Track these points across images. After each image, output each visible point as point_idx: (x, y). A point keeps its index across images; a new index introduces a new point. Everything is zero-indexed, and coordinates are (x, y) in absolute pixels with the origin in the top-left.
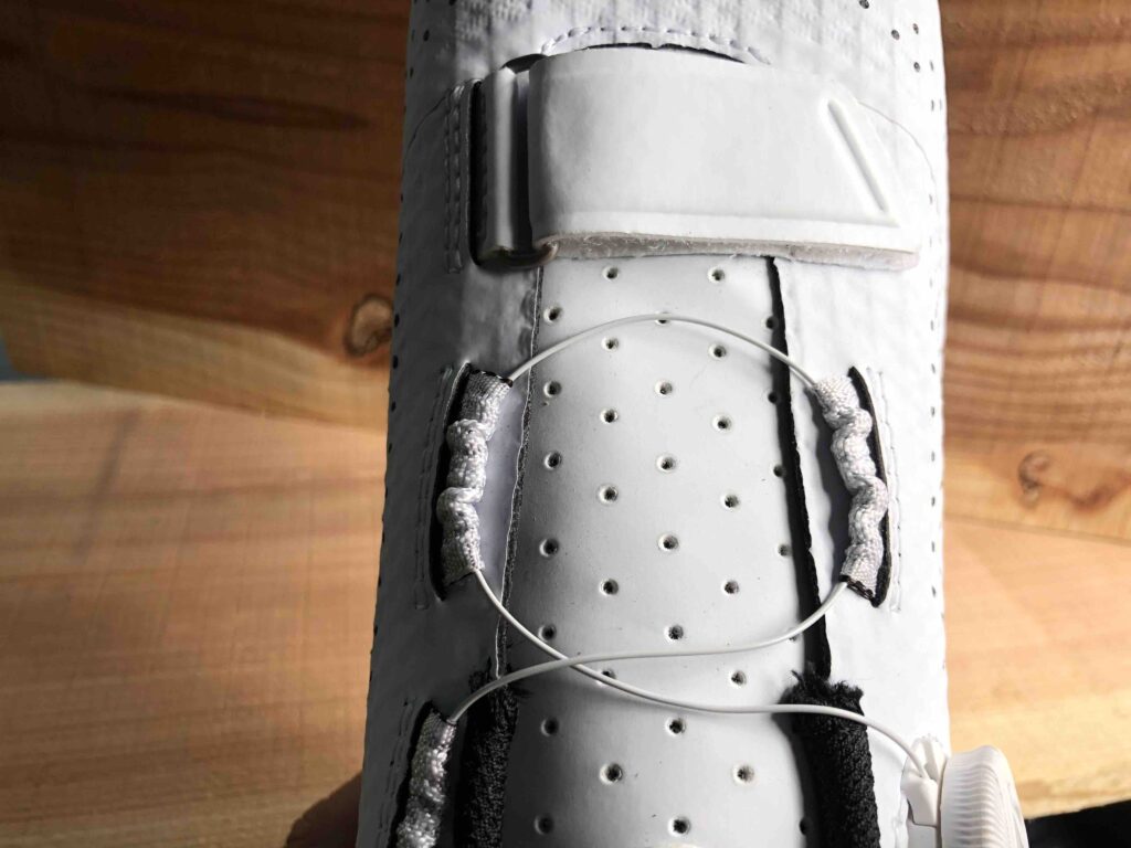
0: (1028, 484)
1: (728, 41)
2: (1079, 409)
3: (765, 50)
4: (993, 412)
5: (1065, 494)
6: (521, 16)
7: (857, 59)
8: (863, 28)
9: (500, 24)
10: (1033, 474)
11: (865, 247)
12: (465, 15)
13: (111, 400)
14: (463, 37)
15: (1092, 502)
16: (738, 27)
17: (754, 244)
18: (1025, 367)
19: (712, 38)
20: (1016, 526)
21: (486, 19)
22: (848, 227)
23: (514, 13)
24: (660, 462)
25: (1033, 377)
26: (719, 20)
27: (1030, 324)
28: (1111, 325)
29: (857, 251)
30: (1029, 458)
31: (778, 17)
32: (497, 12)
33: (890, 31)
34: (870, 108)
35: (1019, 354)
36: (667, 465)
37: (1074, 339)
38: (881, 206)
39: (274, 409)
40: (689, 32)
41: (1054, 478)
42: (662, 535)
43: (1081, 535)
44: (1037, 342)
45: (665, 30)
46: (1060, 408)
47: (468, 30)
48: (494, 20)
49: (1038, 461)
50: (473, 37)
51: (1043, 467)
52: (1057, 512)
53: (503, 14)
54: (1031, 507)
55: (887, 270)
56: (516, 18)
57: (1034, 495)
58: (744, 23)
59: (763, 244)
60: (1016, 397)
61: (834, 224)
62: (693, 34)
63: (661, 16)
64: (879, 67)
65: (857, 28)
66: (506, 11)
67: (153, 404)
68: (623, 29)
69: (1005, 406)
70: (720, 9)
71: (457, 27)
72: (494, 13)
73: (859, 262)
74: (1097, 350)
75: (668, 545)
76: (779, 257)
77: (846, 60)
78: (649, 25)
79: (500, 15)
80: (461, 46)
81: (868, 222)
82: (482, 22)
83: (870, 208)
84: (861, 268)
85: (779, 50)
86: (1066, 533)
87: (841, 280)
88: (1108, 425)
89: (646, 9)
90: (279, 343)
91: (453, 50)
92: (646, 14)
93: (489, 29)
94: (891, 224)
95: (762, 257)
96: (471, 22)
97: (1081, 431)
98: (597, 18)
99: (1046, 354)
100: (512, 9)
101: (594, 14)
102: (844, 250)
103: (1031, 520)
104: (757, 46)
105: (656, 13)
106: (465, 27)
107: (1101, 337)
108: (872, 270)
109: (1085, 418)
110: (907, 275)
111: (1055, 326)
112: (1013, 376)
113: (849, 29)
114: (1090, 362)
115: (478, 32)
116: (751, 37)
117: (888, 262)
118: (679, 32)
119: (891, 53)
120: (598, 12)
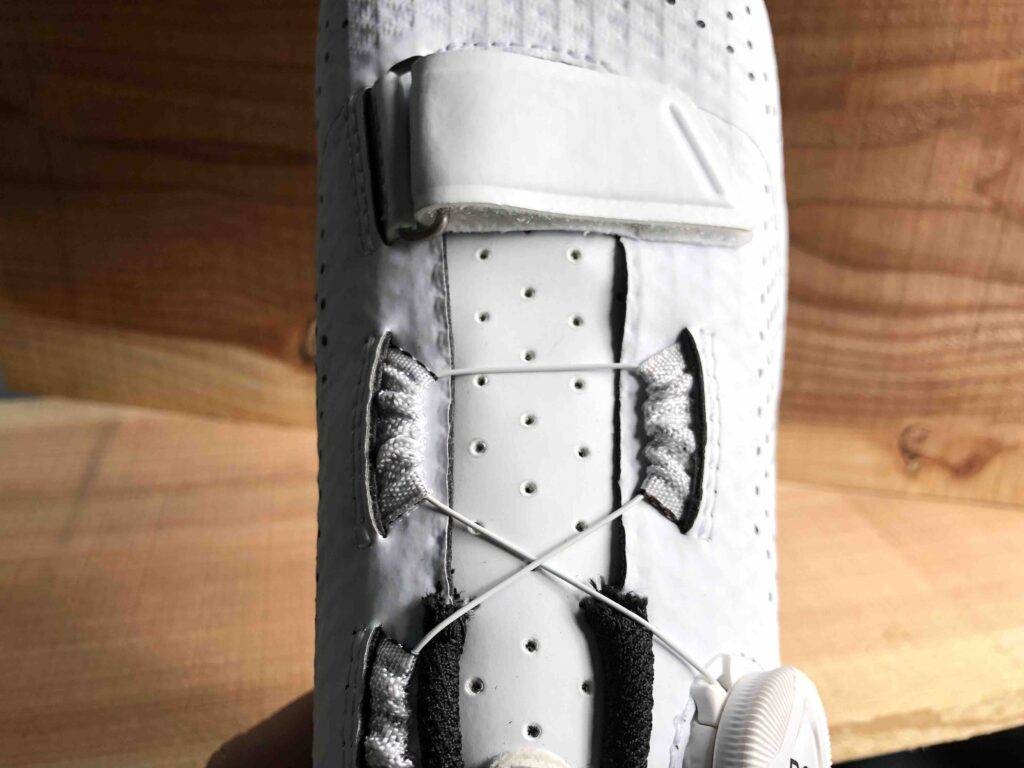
0: (909, 454)
1: (583, 55)
2: (947, 384)
3: (615, 63)
4: (873, 391)
5: (941, 463)
6: (404, 32)
7: (696, 70)
8: (700, 43)
9: (386, 39)
10: (913, 447)
11: (703, 225)
12: (357, 35)
13: (94, 413)
14: (355, 53)
15: (967, 469)
16: (592, 44)
17: (606, 222)
18: (899, 349)
19: (570, 53)
20: (901, 494)
21: (374, 37)
22: (687, 208)
23: (399, 30)
24: (524, 419)
25: (906, 358)
26: (575, 39)
27: (897, 310)
28: (969, 308)
29: (697, 229)
30: (907, 430)
31: (626, 36)
32: (384, 30)
33: (725, 47)
34: (707, 111)
35: (892, 337)
36: (529, 422)
37: (938, 322)
38: (717, 189)
39: (240, 415)
40: (550, 47)
41: (931, 448)
42: (523, 481)
43: (960, 500)
44: (905, 326)
45: (528, 46)
46: (932, 385)
47: (359, 47)
48: (382, 37)
49: (915, 434)
50: (363, 52)
51: (921, 439)
52: (936, 480)
53: (389, 31)
54: (913, 475)
55: (724, 247)
56: (401, 34)
57: (915, 465)
58: (597, 41)
59: (614, 223)
60: (892, 377)
61: (676, 206)
62: (554, 49)
63: (525, 34)
64: (716, 77)
65: (695, 45)
66: (392, 29)
67: (130, 415)
68: (494, 44)
69: (883, 385)
70: (576, 29)
71: (350, 46)
72: (381, 31)
73: (697, 239)
74: (959, 331)
75: (528, 490)
76: (626, 237)
77: (685, 71)
78: (515, 41)
79: (386, 32)
80: (354, 61)
81: (706, 204)
82: (371, 39)
83: (708, 192)
84: (699, 245)
85: (627, 63)
86: (946, 499)
87: (682, 255)
88: (975, 398)
89: (513, 30)
90: (243, 356)
91: (347, 64)
92: (513, 34)
93: (377, 44)
94: (726, 206)
95: (610, 235)
96: (362, 41)
97: (952, 405)
98: (470, 36)
99: (915, 337)
100: (397, 27)
101: (468, 33)
102: (685, 229)
103: (915, 488)
104: (607, 60)
105: (521, 32)
106: (356, 44)
107: (961, 320)
108: (710, 246)
109: (953, 393)
110: (743, 251)
111: (920, 311)
112: (889, 358)
113: (688, 46)
114: (954, 342)
115: (368, 46)
116: (603, 54)
117: (725, 240)
118: (541, 47)
119: (726, 64)
120: (471, 30)
